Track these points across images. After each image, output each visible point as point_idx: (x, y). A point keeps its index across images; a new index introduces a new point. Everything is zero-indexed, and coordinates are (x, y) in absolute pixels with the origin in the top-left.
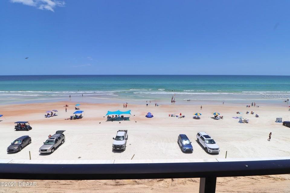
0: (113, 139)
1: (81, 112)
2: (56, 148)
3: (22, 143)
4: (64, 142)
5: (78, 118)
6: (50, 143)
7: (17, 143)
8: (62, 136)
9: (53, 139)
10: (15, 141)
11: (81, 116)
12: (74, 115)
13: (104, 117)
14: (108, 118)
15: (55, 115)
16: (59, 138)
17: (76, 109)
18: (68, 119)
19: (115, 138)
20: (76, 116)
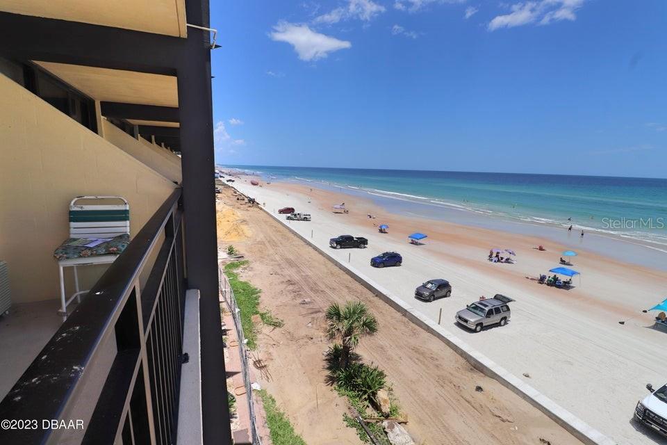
0: (649, 388)
1: (573, 273)
2: (485, 326)
3: (436, 290)
4: (506, 323)
5: (559, 287)
6: (477, 312)
7: (429, 286)
8: (505, 308)
9: (486, 306)
10: (429, 282)
11: (568, 283)
12: (552, 275)
13: (645, 311)
14: (658, 319)
15: (508, 261)
16: (497, 311)
17: (563, 262)
18: (532, 279)
19: (656, 388)
20: (556, 279)
